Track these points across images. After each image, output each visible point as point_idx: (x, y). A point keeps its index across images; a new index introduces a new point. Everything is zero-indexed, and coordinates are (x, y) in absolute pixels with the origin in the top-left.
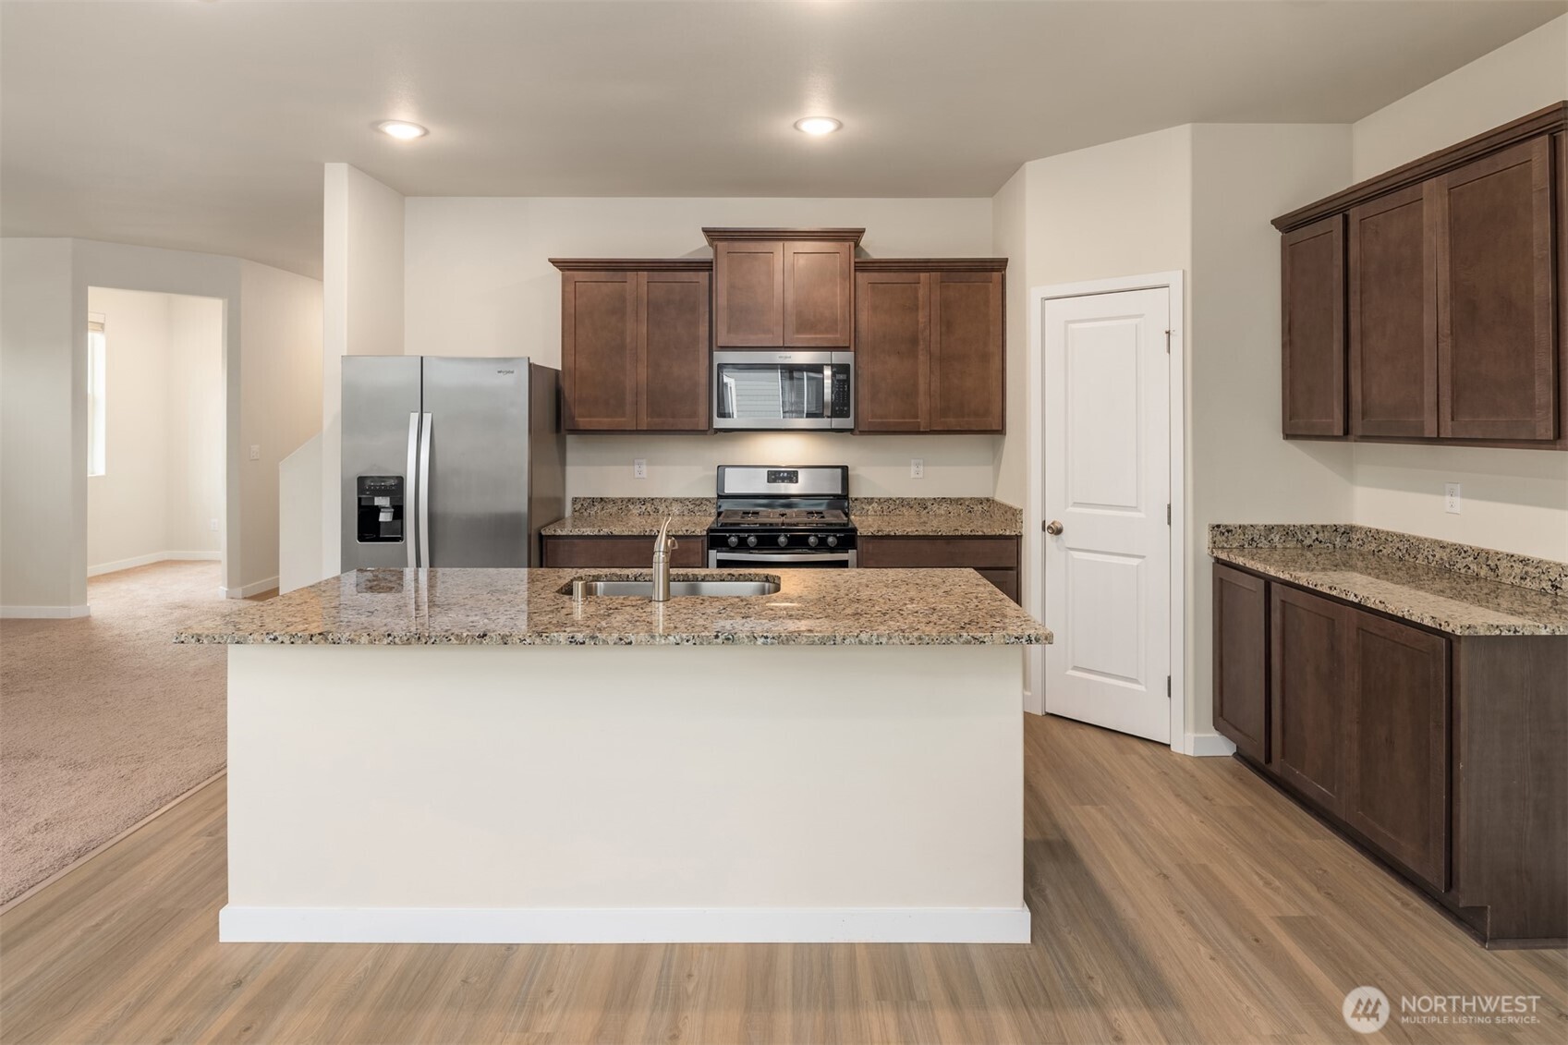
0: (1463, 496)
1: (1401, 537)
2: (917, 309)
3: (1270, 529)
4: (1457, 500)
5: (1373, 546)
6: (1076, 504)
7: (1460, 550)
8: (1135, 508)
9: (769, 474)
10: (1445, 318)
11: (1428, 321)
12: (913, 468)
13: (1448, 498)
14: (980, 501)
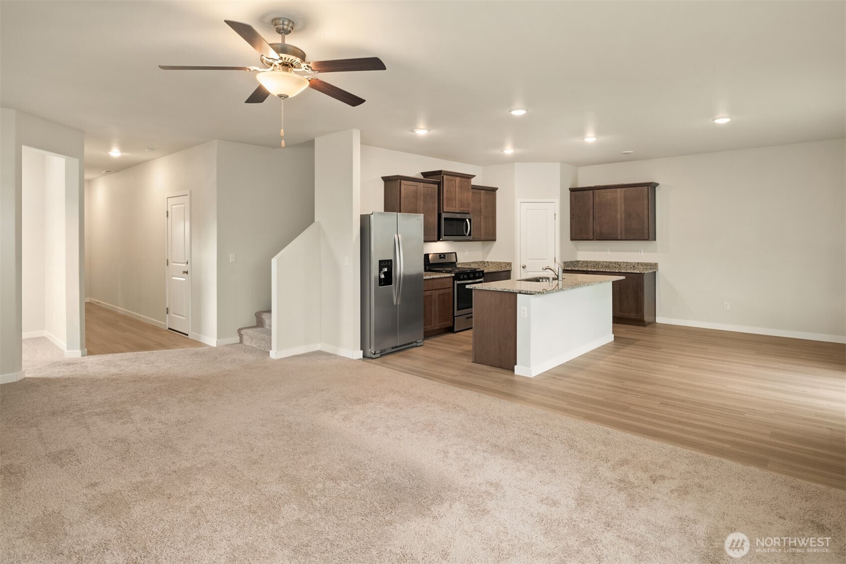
0: (610, 251)
1: (594, 262)
2: (481, 202)
3: (570, 262)
4: (609, 252)
5: (586, 264)
6: (530, 259)
7: (611, 262)
8: (546, 259)
9: (440, 256)
10: (623, 216)
11: (619, 216)
12: (466, 253)
13: (606, 252)
14: (481, 262)
